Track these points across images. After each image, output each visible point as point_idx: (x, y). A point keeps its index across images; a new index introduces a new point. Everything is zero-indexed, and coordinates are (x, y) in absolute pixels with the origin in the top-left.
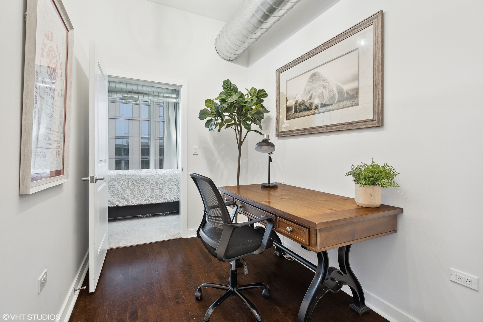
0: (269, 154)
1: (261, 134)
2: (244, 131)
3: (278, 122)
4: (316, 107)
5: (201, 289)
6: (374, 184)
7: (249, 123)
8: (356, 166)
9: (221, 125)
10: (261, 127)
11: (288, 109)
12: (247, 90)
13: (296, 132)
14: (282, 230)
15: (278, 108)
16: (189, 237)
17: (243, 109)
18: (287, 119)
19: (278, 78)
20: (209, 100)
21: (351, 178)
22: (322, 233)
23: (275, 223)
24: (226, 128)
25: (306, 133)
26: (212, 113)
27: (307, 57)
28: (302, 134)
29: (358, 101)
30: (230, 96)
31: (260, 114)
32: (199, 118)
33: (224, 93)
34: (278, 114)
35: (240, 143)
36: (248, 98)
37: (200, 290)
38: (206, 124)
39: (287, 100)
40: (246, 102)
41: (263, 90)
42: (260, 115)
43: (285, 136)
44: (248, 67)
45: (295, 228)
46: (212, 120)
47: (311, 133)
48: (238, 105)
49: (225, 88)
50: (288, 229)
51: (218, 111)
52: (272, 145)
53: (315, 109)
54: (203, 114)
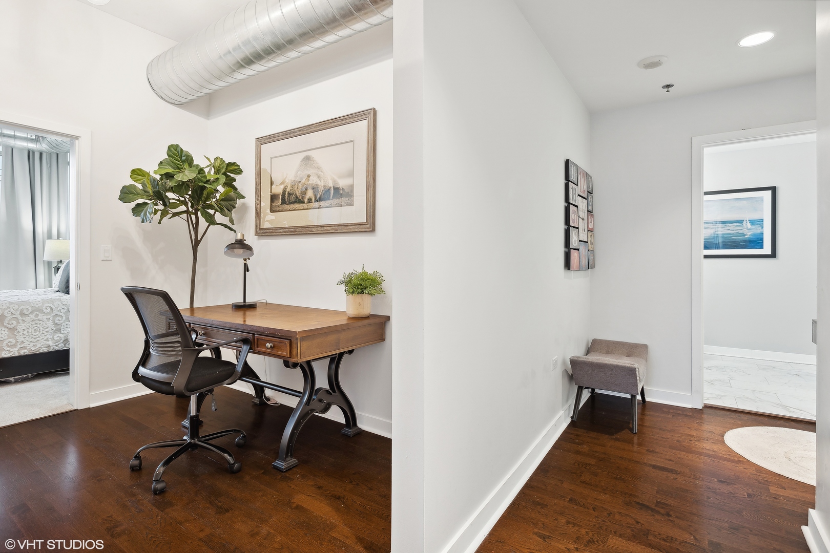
0: (245, 260)
1: (231, 229)
2: (203, 223)
3: (258, 213)
4: (310, 201)
5: (139, 455)
6: (362, 292)
7: (211, 212)
8: (347, 274)
9: (164, 213)
10: (232, 221)
11: (273, 198)
12: (208, 159)
13: (284, 230)
14: (261, 349)
15: (259, 194)
16: (92, 405)
17: (203, 193)
18: (272, 211)
19: (259, 150)
20: (140, 170)
21: (343, 287)
22: (304, 342)
23: (253, 343)
24: (170, 218)
25: (296, 233)
26: (147, 194)
27: (299, 133)
28: (292, 233)
29: (353, 201)
30: (180, 169)
31: (231, 201)
32: (121, 199)
33: (167, 162)
34: (259, 202)
35: (196, 244)
36: (210, 174)
37: (137, 457)
38: (133, 210)
39: (272, 184)
40: (208, 181)
41: (235, 163)
42: (231, 203)
43: (269, 234)
44: (208, 119)
45: (275, 343)
46: (145, 204)
47: (302, 233)
48: (193, 184)
49: (172, 157)
50: (268, 345)
51: (159, 191)
52: (249, 248)
53: (308, 203)
54: (126, 194)
